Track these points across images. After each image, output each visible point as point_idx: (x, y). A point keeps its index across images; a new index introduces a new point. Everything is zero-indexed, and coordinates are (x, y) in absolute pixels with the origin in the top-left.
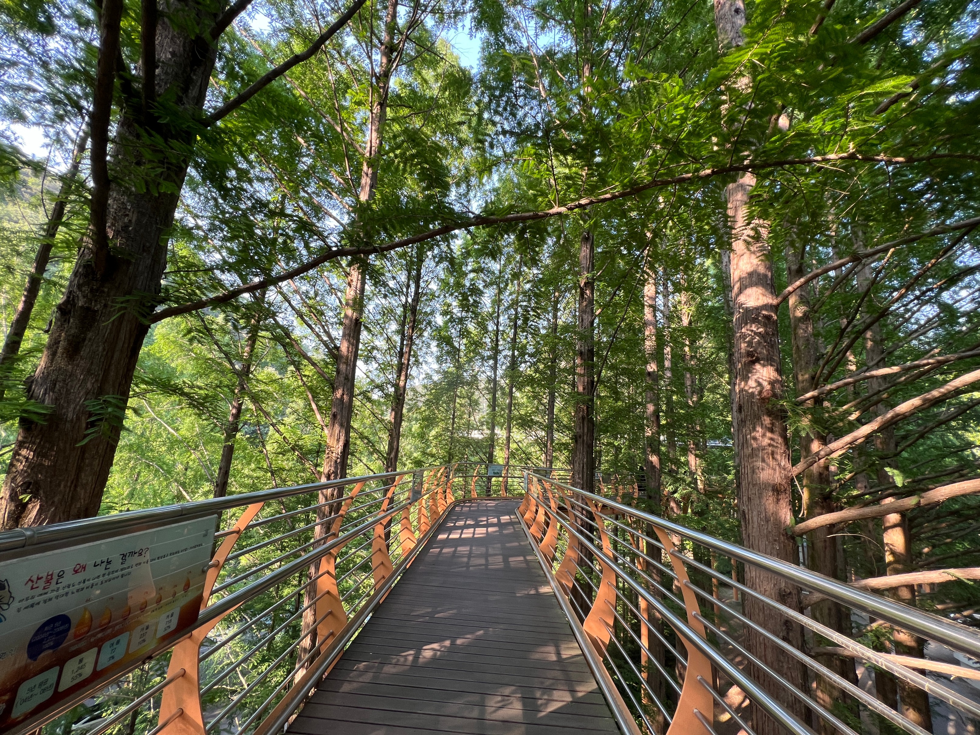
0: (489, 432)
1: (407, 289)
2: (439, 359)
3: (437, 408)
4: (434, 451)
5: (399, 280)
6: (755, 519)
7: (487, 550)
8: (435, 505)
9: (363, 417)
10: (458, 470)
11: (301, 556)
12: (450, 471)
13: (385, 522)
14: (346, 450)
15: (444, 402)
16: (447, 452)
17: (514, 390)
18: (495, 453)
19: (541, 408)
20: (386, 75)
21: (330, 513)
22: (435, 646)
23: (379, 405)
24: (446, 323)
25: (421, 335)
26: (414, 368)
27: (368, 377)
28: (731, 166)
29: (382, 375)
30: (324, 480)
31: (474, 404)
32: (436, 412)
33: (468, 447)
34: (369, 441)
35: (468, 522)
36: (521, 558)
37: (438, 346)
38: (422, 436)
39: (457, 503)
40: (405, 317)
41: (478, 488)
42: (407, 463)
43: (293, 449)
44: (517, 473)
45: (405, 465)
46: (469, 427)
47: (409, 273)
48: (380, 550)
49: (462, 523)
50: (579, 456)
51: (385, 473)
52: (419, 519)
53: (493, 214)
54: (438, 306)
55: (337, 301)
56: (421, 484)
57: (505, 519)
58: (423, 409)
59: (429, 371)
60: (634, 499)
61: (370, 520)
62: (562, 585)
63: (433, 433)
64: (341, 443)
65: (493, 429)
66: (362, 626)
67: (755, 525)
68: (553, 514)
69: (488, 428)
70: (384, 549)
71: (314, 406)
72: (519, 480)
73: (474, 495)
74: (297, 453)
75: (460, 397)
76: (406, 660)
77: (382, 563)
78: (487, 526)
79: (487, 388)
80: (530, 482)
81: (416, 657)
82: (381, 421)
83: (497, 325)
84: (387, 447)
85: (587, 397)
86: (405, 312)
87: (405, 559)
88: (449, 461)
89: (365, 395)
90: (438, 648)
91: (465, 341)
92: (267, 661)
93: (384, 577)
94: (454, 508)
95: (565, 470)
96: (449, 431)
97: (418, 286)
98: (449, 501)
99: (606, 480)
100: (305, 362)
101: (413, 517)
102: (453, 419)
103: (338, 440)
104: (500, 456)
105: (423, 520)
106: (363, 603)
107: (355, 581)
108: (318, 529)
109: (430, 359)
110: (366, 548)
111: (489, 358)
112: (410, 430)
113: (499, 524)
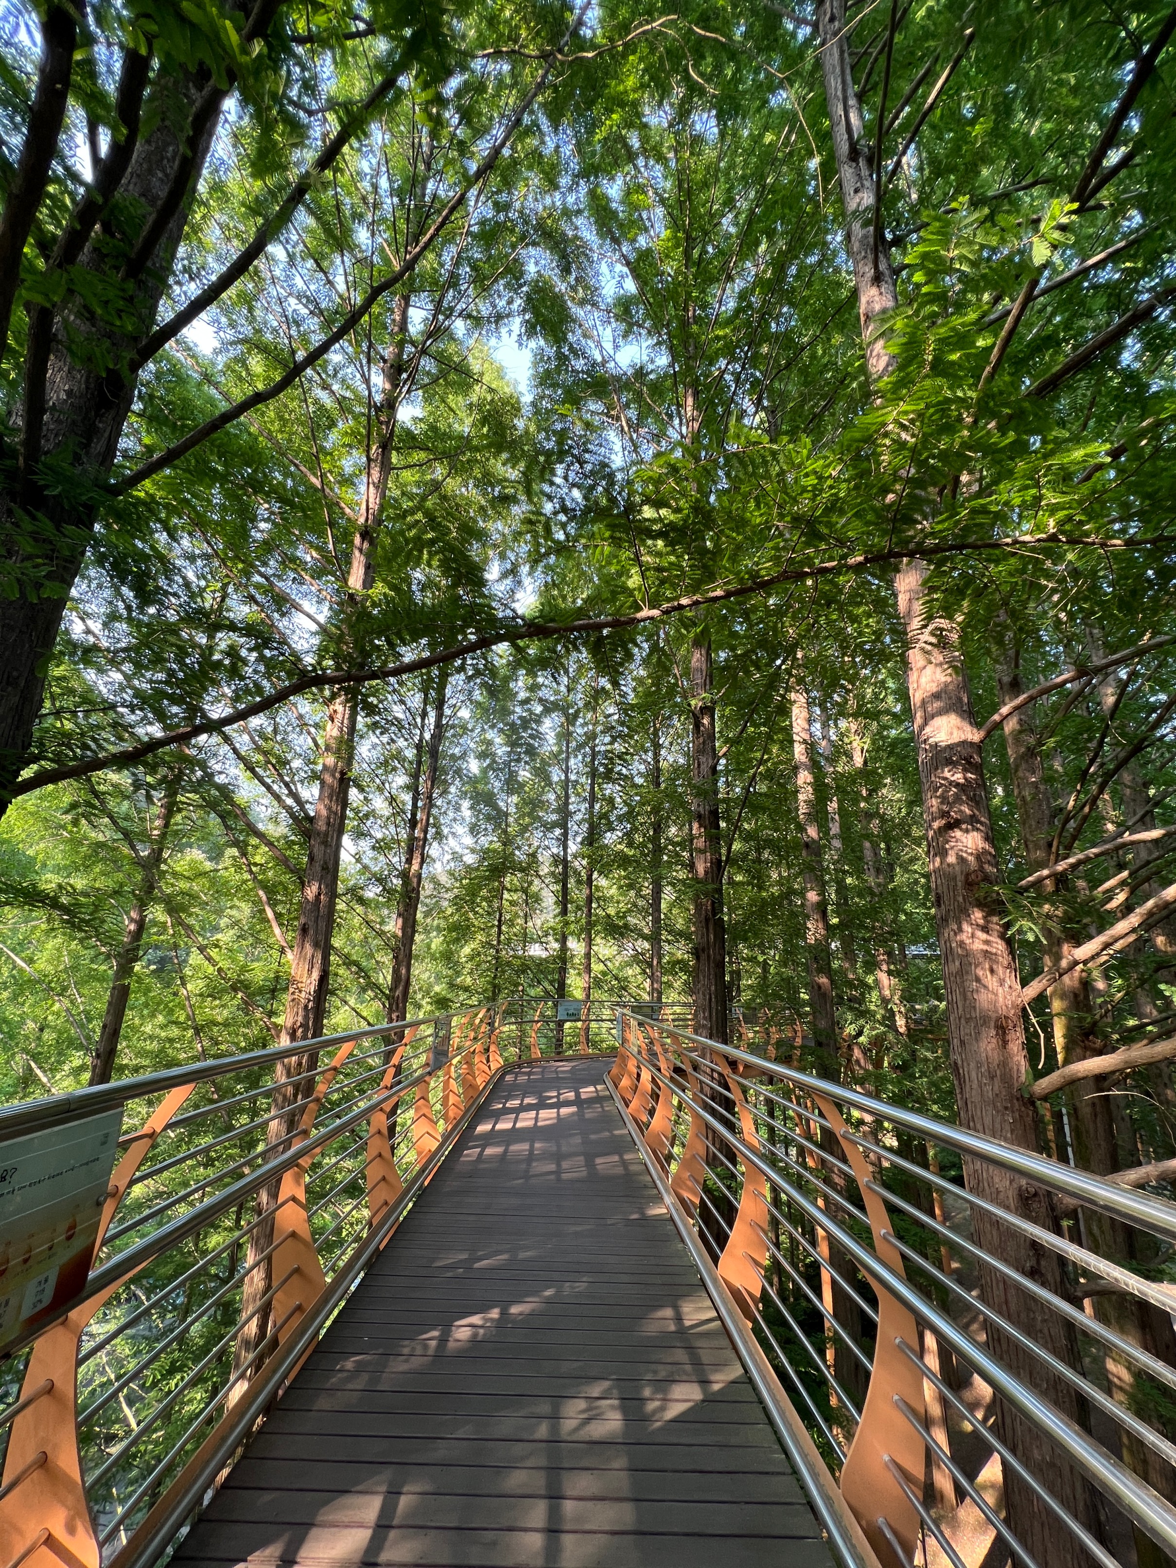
0: (557, 946)
1: (423, 719)
2: (474, 830)
3: (473, 910)
4: (469, 981)
5: (409, 704)
6: (974, 1074)
7: (559, 1146)
8: (471, 1072)
9: (351, 928)
10: (508, 1013)
11: (242, 1176)
12: (496, 1013)
13: (388, 1106)
14: (323, 989)
15: (484, 899)
16: (488, 983)
17: (595, 875)
18: (568, 982)
19: (641, 903)
20: (390, 405)
21: (295, 1096)
22: (476, 1319)
23: (377, 907)
24: (484, 771)
25: (445, 792)
26: (435, 844)
27: (358, 860)
28: (890, 551)
29: (382, 858)
30: (284, 1042)
31: (532, 900)
32: (471, 915)
33: (523, 972)
34: (361, 969)
35: (527, 1101)
36: (616, 1158)
37: (472, 808)
38: (448, 957)
39: (508, 1068)
40: (419, 763)
41: (544, 1040)
42: (424, 1003)
43: (234, 989)
44: (606, 1013)
45: (419, 1007)
46: (526, 938)
47: (426, 695)
48: (380, 1155)
49: (516, 1103)
50: (703, 981)
51: (385, 1025)
52: (445, 1099)
53: (552, 620)
54: (472, 745)
55: (310, 740)
56: (447, 1038)
57: (587, 1091)
58: (449, 911)
59: (458, 849)
60: (795, 1048)
61: (362, 1105)
62: (682, 1201)
63: (467, 950)
64: (316, 975)
65: (563, 940)
66: (347, 1296)
67: (975, 1086)
68: (664, 1081)
69: (556, 940)
70: (387, 1154)
71: (270, 914)
72: (608, 1024)
73: (536, 1053)
74: (240, 995)
75: (509, 891)
76: (426, 1347)
77: (384, 1179)
78: (558, 1105)
79: (552, 874)
80: (625, 1026)
81: (443, 1340)
82: (380, 934)
83: (566, 771)
84: (389, 978)
85: (710, 887)
86: (419, 755)
87: (422, 1170)
88: (493, 999)
89: (355, 894)
90: (480, 1323)
91: (515, 799)
92: (180, 1369)
93: (386, 1203)
94: (502, 1077)
95: (685, 1005)
96: (492, 946)
97: (440, 715)
98: (494, 1066)
99: (750, 1019)
100: (254, 841)
101: (435, 1096)
102: (499, 927)
103: (310, 971)
104: (576, 984)
105: (452, 1099)
106: (350, 1252)
107: (335, 1216)
108: (274, 1125)
109: (461, 830)
110: (354, 1155)
111: (554, 825)
112: (429, 948)
113: (578, 1102)
